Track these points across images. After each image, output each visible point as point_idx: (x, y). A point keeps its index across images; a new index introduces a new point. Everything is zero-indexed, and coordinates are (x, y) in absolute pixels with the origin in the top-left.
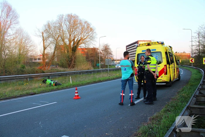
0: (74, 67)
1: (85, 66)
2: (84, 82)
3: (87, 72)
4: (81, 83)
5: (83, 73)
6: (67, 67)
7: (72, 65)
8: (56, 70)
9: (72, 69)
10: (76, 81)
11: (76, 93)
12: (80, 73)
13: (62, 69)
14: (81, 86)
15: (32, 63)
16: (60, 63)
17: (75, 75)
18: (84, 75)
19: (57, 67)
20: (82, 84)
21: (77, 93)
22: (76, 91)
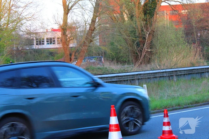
0: (149, 61)
1: (183, 58)
2: (183, 100)
3: (190, 73)
4: (174, 102)
5: (179, 74)
6: (129, 61)
7: (143, 54)
8: (99, 68)
9: (143, 66)
10: (160, 98)
11: (164, 124)
12: (171, 75)
13: (115, 67)
14: (176, 109)
15: (31, 52)
16: (109, 51)
17: (156, 80)
18: (183, 82)
19: (101, 60)
20: (179, 105)
21: (168, 124)
22: (166, 120)
